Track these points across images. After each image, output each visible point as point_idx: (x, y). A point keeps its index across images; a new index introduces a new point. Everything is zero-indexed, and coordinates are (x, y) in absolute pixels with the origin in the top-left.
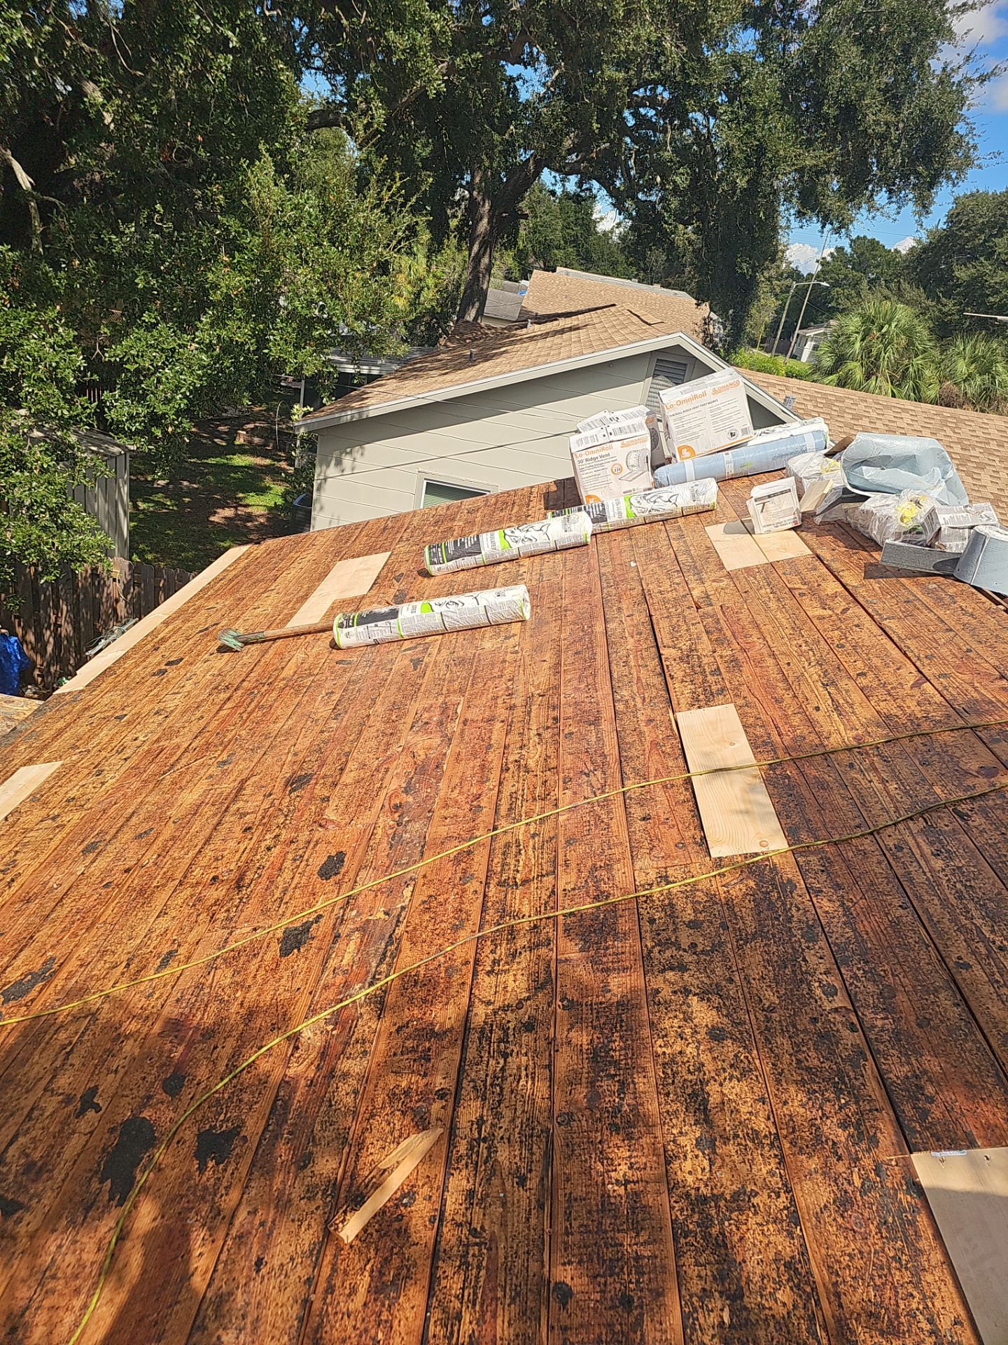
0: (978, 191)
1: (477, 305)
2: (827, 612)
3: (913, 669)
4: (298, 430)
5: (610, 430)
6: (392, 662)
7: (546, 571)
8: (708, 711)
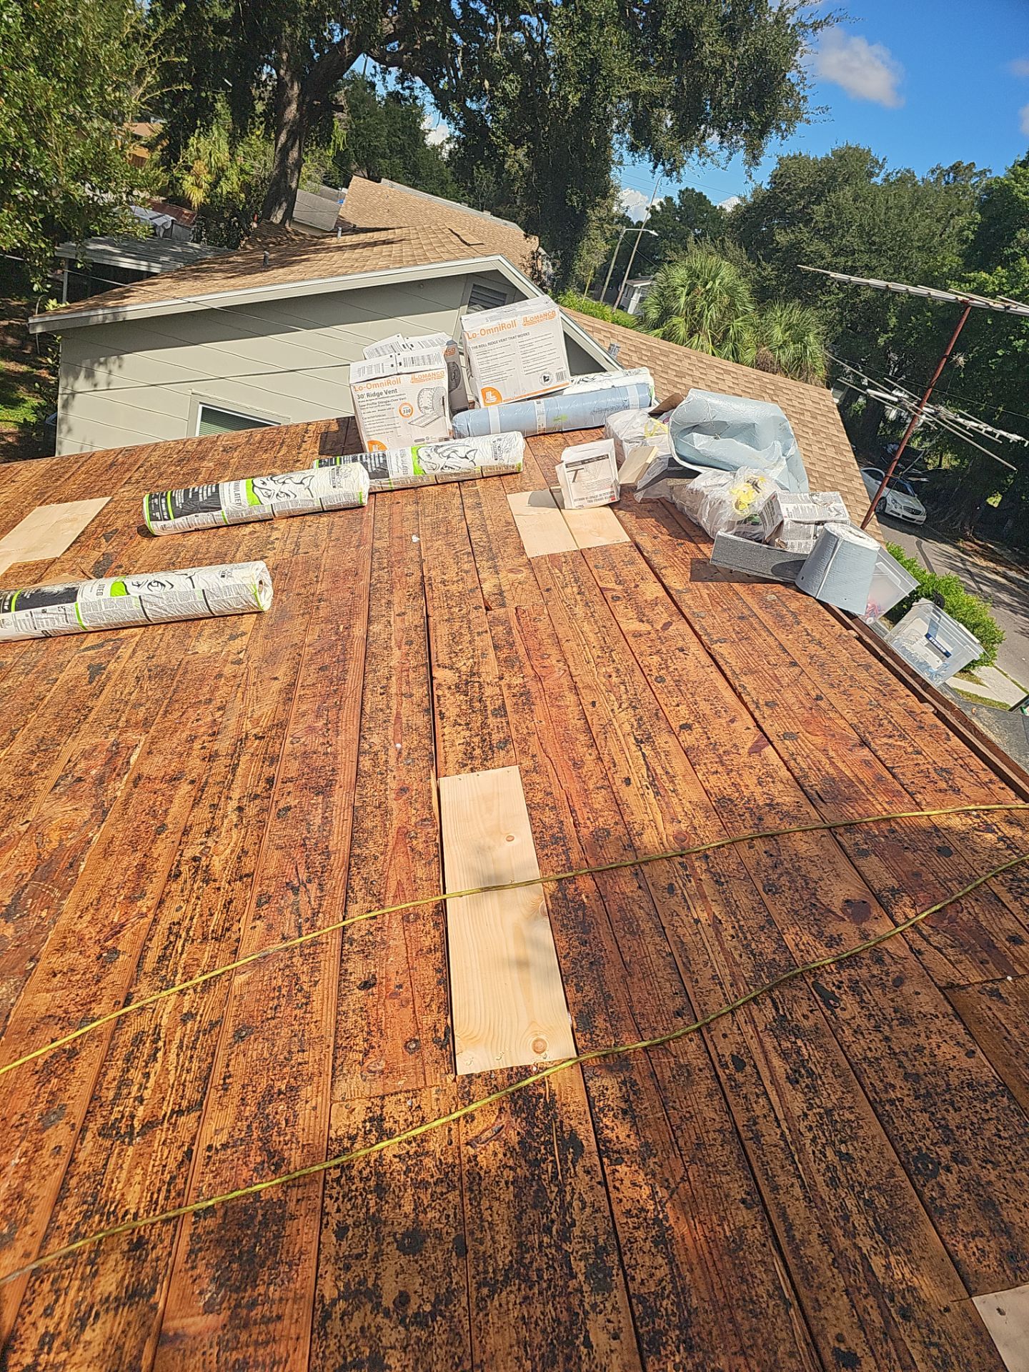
0: (800, 154)
1: (284, 205)
2: (645, 627)
3: (751, 723)
4: (34, 328)
5: (400, 359)
6: (61, 668)
7: (306, 538)
8: (483, 775)
